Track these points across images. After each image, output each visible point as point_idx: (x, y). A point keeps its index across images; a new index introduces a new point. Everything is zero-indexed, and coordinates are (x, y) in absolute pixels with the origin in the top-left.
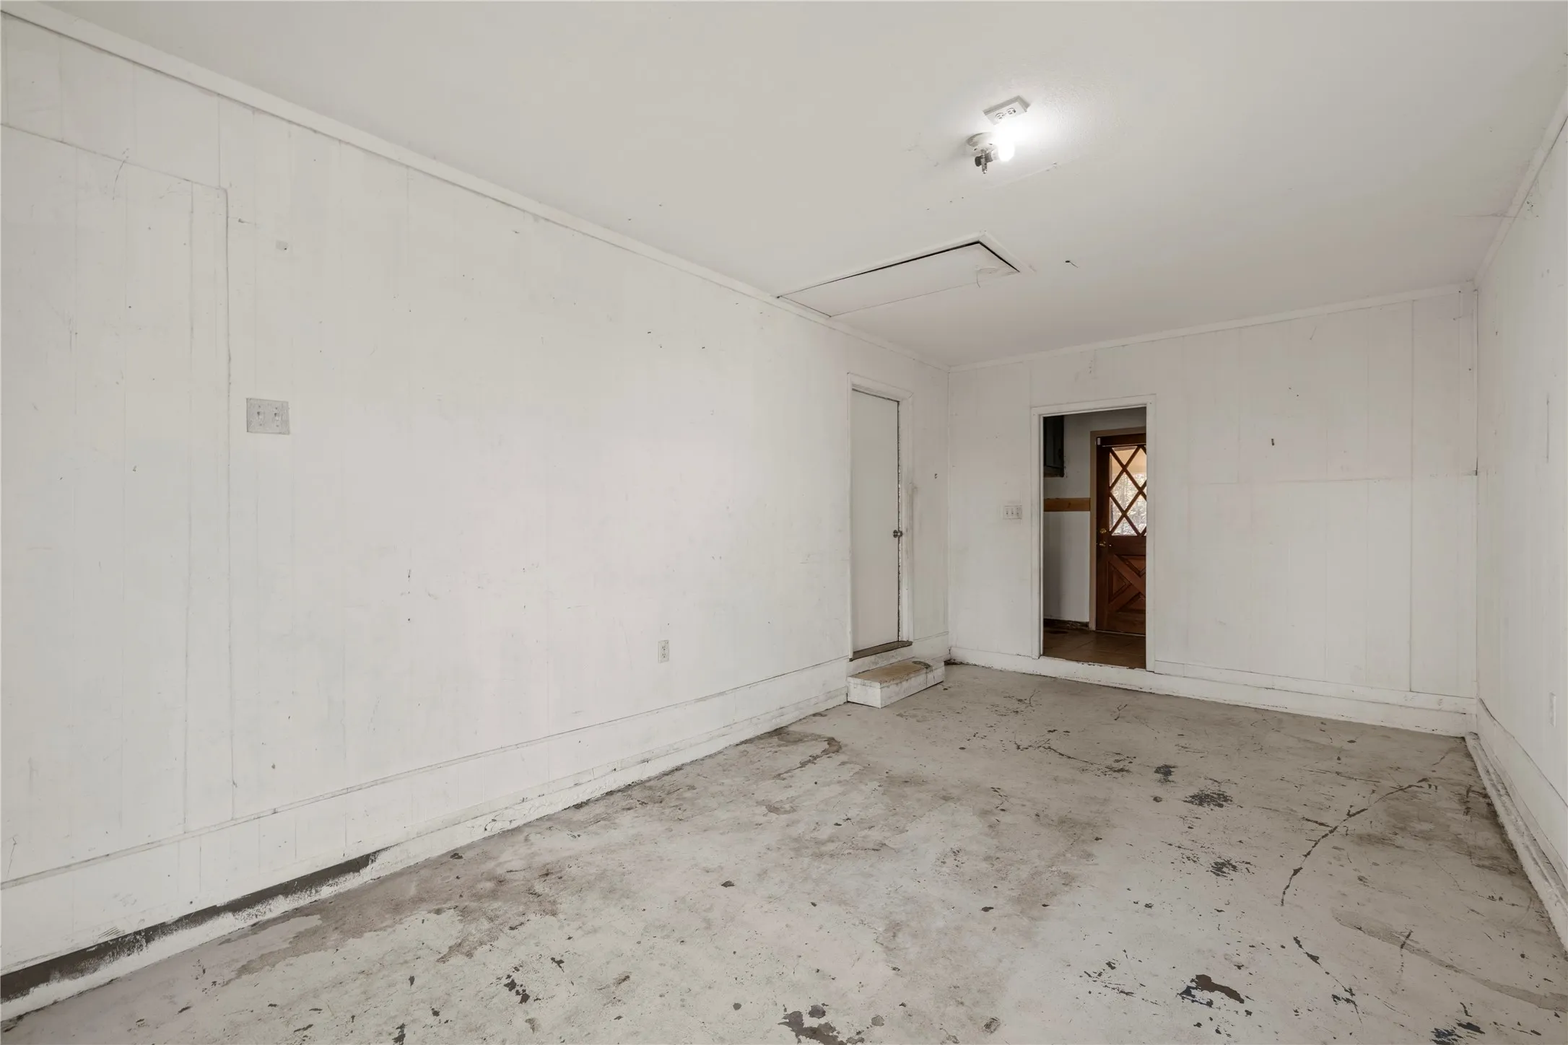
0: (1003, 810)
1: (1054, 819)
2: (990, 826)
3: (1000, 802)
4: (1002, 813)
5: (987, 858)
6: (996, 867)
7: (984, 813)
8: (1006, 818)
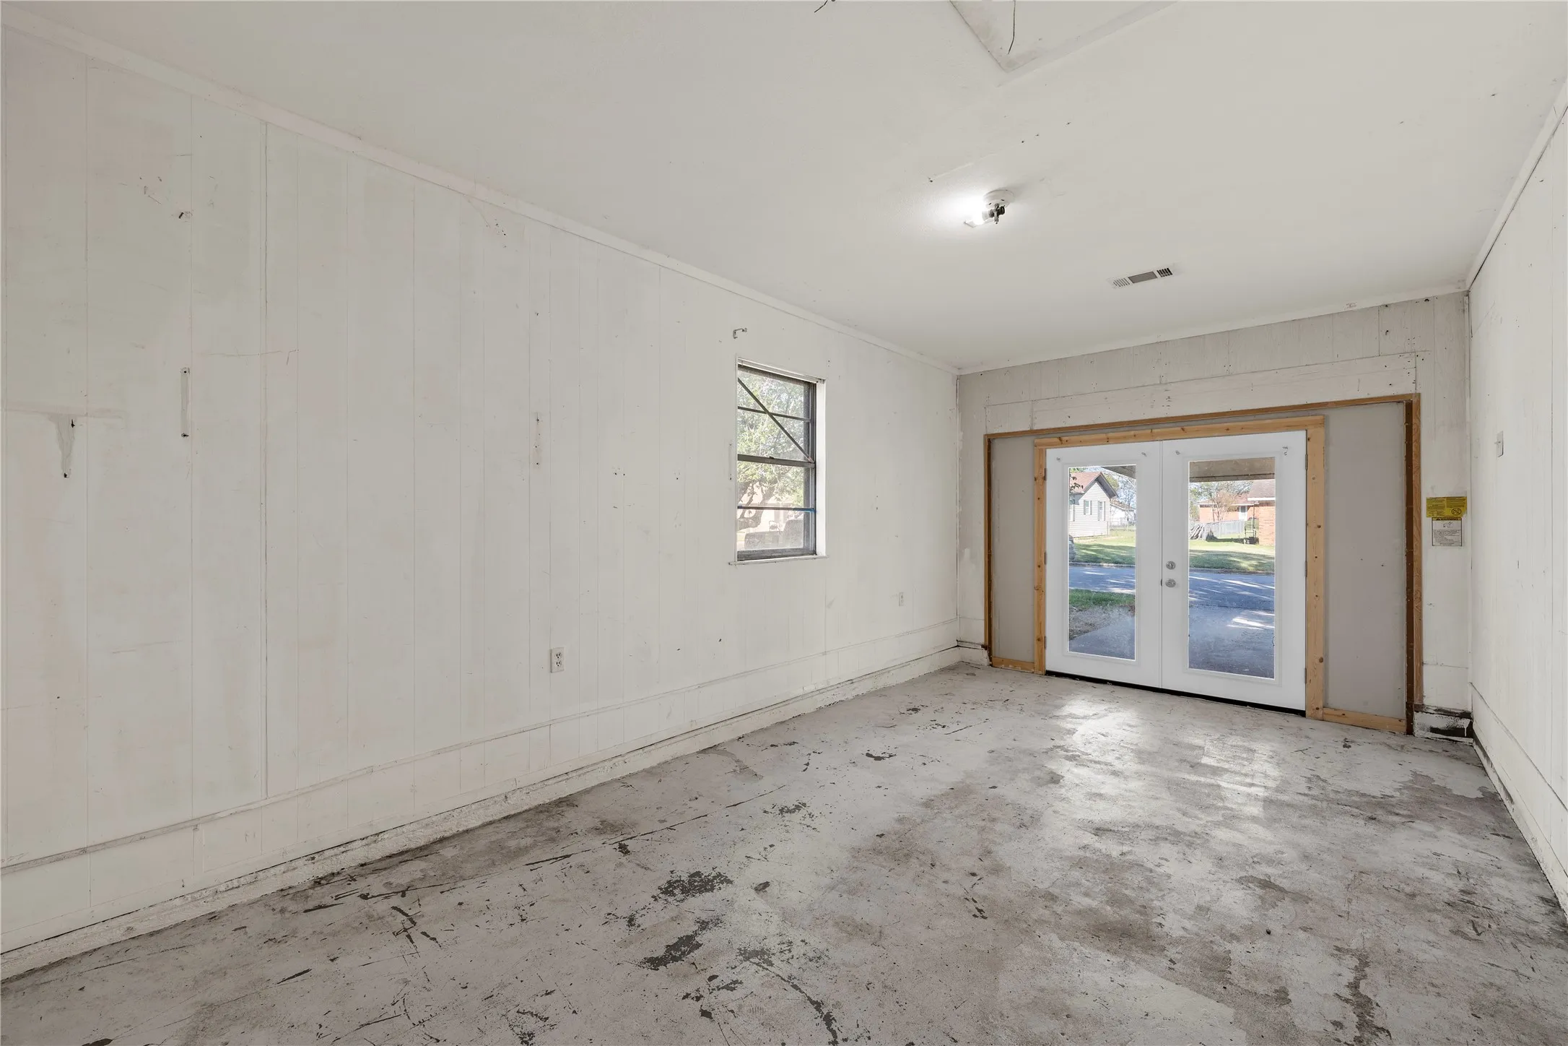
0: (974, 874)
1: (916, 861)
2: (989, 852)
3: (976, 887)
4: (975, 871)
5: (994, 820)
6: (986, 814)
7: (997, 870)
8: (969, 863)
